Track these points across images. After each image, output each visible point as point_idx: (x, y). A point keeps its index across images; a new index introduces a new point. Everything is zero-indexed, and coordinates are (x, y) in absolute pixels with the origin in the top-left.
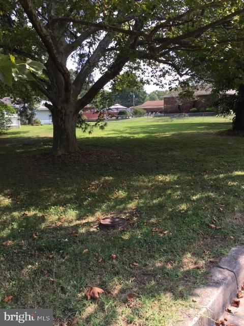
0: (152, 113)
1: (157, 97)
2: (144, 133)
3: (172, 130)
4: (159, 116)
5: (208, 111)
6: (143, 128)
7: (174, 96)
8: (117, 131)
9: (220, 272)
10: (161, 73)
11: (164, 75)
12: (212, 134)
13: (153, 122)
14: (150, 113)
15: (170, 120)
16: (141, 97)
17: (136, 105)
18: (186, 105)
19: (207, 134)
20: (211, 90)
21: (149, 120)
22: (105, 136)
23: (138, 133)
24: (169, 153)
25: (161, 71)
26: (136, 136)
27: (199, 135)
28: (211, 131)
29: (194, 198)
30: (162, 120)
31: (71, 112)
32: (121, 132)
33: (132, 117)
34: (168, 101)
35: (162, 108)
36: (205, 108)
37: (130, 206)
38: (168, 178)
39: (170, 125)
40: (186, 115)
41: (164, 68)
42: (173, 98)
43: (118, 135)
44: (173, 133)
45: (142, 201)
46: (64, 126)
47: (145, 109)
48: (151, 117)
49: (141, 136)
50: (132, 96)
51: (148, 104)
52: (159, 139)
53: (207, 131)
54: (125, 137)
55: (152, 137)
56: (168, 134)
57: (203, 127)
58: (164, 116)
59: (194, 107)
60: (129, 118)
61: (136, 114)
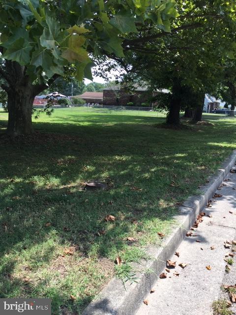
0: (91, 103)
1: (95, 89)
2: (89, 121)
3: (114, 121)
4: (98, 107)
5: (143, 106)
6: (85, 117)
7: (113, 89)
8: (61, 118)
9: (184, 208)
10: (107, 67)
11: (109, 70)
12: (149, 126)
13: (92, 112)
14: (89, 103)
15: (109, 112)
16: (79, 88)
17: (74, 95)
18: (124, 99)
19: (145, 125)
20: (147, 87)
21: (89, 110)
22: (51, 122)
23: (82, 121)
24: (117, 140)
25: (107, 65)
26: (81, 124)
27: (138, 126)
28: (148, 123)
29: (153, 170)
30: (102, 110)
31: (28, 96)
32: (66, 119)
33: (72, 106)
34: (107, 93)
35: (101, 100)
36: (141, 103)
37: (103, 175)
38: (124, 158)
39: (110, 116)
40: (124, 108)
41: (110, 63)
42: (112, 91)
43: (64, 122)
44: (116, 123)
45: (111, 172)
46: (21, 108)
47: (84, 99)
48: (91, 108)
49: (86, 124)
50: (70, 86)
51: (86, 95)
52: (104, 128)
53: (145, 123)
54: (71, 124)
55: (97, 125)
56: (111, 124)
57: (140, 120)
58: (103, 107)
59: (130, 101)
60: (68, 107)
61: (76, 103)
